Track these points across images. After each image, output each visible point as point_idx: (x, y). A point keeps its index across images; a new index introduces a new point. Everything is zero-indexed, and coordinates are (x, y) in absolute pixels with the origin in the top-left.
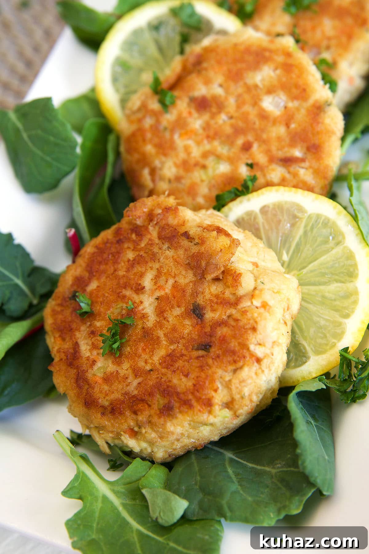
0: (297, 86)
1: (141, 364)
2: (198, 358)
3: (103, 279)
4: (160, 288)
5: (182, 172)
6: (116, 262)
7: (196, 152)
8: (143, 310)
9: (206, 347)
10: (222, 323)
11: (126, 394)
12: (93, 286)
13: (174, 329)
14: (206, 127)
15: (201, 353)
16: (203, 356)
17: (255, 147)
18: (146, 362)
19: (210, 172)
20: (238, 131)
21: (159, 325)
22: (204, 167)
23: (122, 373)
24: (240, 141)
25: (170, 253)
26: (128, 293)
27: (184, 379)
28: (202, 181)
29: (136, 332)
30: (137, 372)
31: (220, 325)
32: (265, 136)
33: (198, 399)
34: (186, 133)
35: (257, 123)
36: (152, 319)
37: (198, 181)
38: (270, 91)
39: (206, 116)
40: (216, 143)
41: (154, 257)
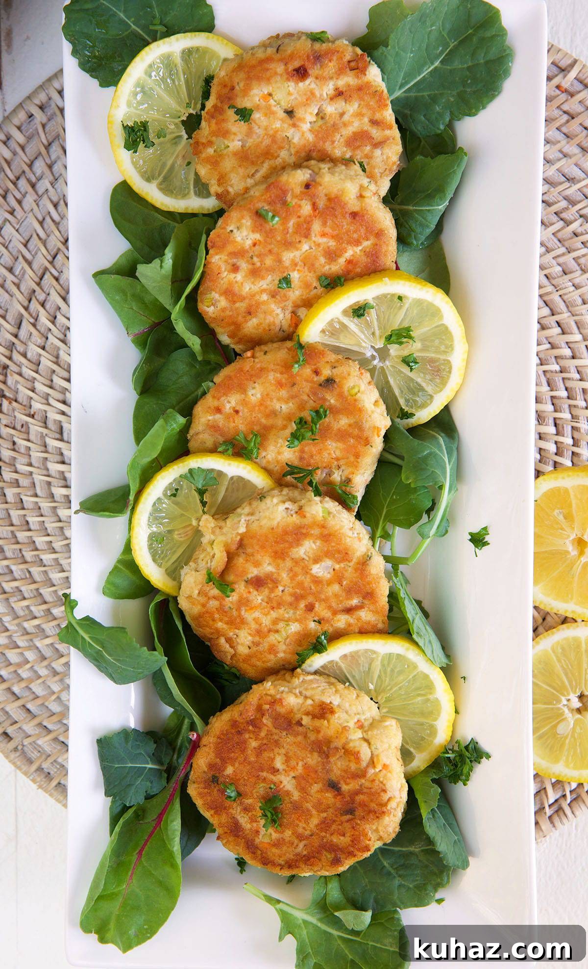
0: (339, 552)
1: (300, 830)
2: (348, 821)
3: (237, 765)
4: (293, 768)
5: (257, 639)
6: (243, 751)
7: (266, 621)
8: (284, 787)
9: (351, 811)
10: (358, 792)
11: (297, 855)
12: (229, 770)
13: (320, 803)
14: (269, 600)
15: (349, 817)
16: (352, 819)
17: (317, 605)
18: (304, 828)
19: (284, 634)
20: (298, 598)
21: (304, 799)
22: (277, 631)
23: (287, 839)
24: (302, 605)
25: (290, 739)
26: (264, 774)
27: (342, 838)
28: (279, 642)
29: (286, 806)
30: (300, 837)
31: (357, 794)
32: (323, 597)
33: (359, 850)
34: (251, 608)
35: (313, 588)
36: (296, 795)
37: (275, 642)
38: (316, 560)
39: (266, 592)
40: (281, 611)
41: (277, 743)
